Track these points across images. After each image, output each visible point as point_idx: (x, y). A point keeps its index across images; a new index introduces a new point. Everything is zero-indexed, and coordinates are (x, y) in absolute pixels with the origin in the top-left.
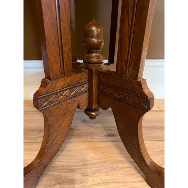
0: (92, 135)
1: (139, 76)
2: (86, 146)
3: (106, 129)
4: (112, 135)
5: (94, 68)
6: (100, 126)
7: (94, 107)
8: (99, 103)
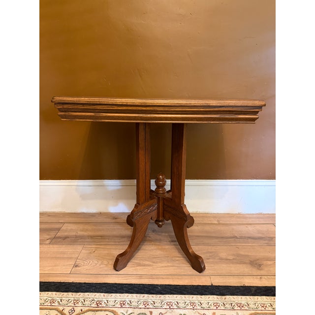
0: (160, 240)
1: (182, 203)
2: (156, 248)
3: (170, 236)
4: (175, 241)
5: (160, 196)
6: (167, 234)
7: (161, 219)
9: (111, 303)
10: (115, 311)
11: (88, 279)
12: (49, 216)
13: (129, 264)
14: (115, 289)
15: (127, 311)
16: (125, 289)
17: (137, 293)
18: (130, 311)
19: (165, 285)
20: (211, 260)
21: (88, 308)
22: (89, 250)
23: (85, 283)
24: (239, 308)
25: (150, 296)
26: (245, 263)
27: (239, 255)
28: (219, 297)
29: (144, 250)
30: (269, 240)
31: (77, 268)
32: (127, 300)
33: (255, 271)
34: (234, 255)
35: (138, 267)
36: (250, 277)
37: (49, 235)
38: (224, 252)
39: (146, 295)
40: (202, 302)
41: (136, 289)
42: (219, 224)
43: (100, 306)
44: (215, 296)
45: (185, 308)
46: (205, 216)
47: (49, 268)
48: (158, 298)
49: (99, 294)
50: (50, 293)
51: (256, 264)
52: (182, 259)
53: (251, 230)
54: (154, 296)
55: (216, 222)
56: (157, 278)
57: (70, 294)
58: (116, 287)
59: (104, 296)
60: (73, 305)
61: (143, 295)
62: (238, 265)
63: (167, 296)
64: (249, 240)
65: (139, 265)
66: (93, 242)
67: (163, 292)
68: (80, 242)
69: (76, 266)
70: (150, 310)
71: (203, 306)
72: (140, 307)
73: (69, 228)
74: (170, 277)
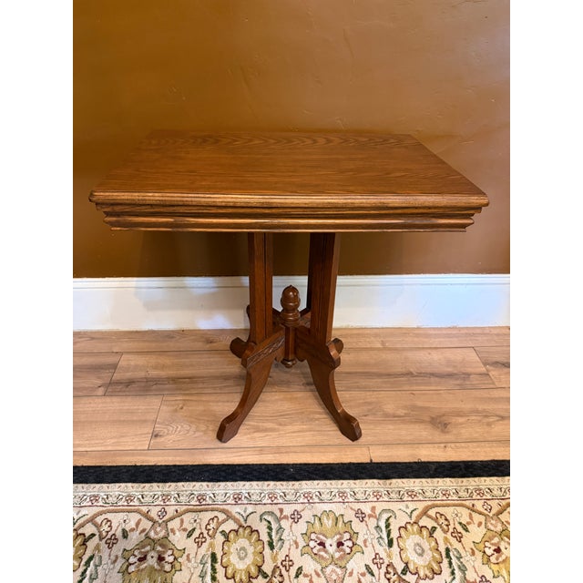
0: (288, 383)
2: (281, 397)
3: (304, 375)
4: (312, 384)
5: (290, 325)
6: (299, 372)
7: (290, 357)
8: (295, 353)
9: (220, 498)
10: (228, 511)
11: (178, 458)
12: (93, 339)
13: (242, 430)
14: (223, 474)
15: (246, 508)
16: (239, 474)
17: (258, 480)
18: (250, 509)
19: (301, 464)
20: (370, 418)
21: (185, 507)
22: (173, 406)
23: (175, 466)
24: (410, 499)
25: (278, 483)
26: (422, 422)
27: (414, 408)
28: (381, 481)
29: (263, 401)
30: (464, 379)
31: (158, 440)
32: (244, 492)
33: (438, 436)
34: (405, 407)
35: (256, 435)
36: (430, 445)
37: (99, 378)
38: (391, 401)
39: (272, 483)
40: (356, 490)
41: (255, 473)
42: (385, 349)
43: (204, 503)
44: (376, 481)
45: (331, 502)
46: (361, 333)
47: (113, 441)
48: (290, 487)
49: (200, 483)
50: (123, 485)
51: (440, 423)
52: (325, 416)
53: (435, 360)
54: (284, 483)
55: (379, 346)
56: (286, 452)
57: (155, 485)
58: (224, 471)
59: (208, 486)
60: (162, 503)
61: (266, 483)
62: (412, 426)
63: (304, 482)
64: (433, 379)
65: (258, 430)
66: (177, 389)
67: (297, 476)
68: (156, 390)
69: (156, 436)
70: (280, 506)
71: (358, 496)
72: (263, 502)
73: (132, 363)
74: (307, 449)
